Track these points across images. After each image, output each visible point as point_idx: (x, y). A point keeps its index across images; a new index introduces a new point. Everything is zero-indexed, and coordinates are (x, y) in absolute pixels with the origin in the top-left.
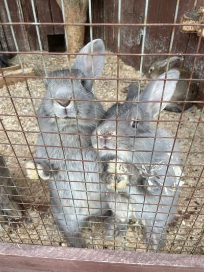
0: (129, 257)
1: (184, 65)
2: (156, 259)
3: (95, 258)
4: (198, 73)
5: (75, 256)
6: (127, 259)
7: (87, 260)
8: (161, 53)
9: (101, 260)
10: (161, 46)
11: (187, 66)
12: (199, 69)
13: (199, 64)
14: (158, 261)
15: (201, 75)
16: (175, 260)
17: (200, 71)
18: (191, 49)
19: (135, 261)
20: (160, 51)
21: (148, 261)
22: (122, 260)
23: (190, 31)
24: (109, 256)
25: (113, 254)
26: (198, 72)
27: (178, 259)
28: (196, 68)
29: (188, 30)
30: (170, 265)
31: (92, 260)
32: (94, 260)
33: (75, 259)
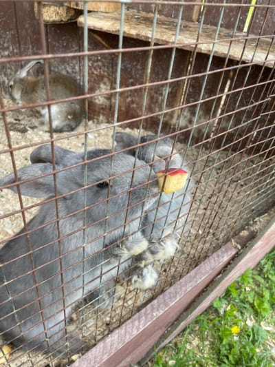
0: (159, 306)
1: (52, 69)
2: (181, 289)
3: (128, 336)
4: (74, 77)
5: (103, 354)
6: (158, 310)
7: (121, 346)
8: (9, 56)
9: (135, 333)
10: (6, 45)
11: (56, 70)
12: (74, 70)
13: (72, 65)
14: (183, 288)
15: (79, 78)
16: (195, 277)
17: (76, 73)
18: (55, 46)
19: (166, 306)
20: (6, 53)
21: (176, 296)
22: (154, 314)
23: (54, 21)
24: (139, 322)
25: (142, 317)
26: (74, 75)
27: (196, 274)
28: (70, 70)
29: (51, 19)
30: (195, 284)
31: (126, 341)
32: (128, 339)
33: (106, 358)
